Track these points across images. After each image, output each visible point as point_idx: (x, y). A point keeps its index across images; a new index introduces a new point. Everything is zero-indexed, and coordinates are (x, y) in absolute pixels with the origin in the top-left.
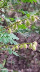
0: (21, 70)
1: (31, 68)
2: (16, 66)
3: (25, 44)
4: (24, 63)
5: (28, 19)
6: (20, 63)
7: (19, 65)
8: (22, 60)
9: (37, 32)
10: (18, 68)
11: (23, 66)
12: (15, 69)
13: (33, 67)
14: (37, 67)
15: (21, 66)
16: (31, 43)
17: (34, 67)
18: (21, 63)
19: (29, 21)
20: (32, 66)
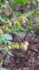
0: (18, 69)
1: (28, 67)
2: (13, 65)
3: (17, 44)
4: (21, 62)
5: (17, 21)
6: (17, 62)
7: (17, 64)
8: (20, 60)
9: (32, 32)
10: (16, 67)
11: (21, 65)
12: (13, 68)
13: (30, 66)
14: (35, 66)
15: (19, 65)
16: (22, 43)
17: (32, 66)
18: (19, 62)
19: (18, 22)
20: (30, 64)
